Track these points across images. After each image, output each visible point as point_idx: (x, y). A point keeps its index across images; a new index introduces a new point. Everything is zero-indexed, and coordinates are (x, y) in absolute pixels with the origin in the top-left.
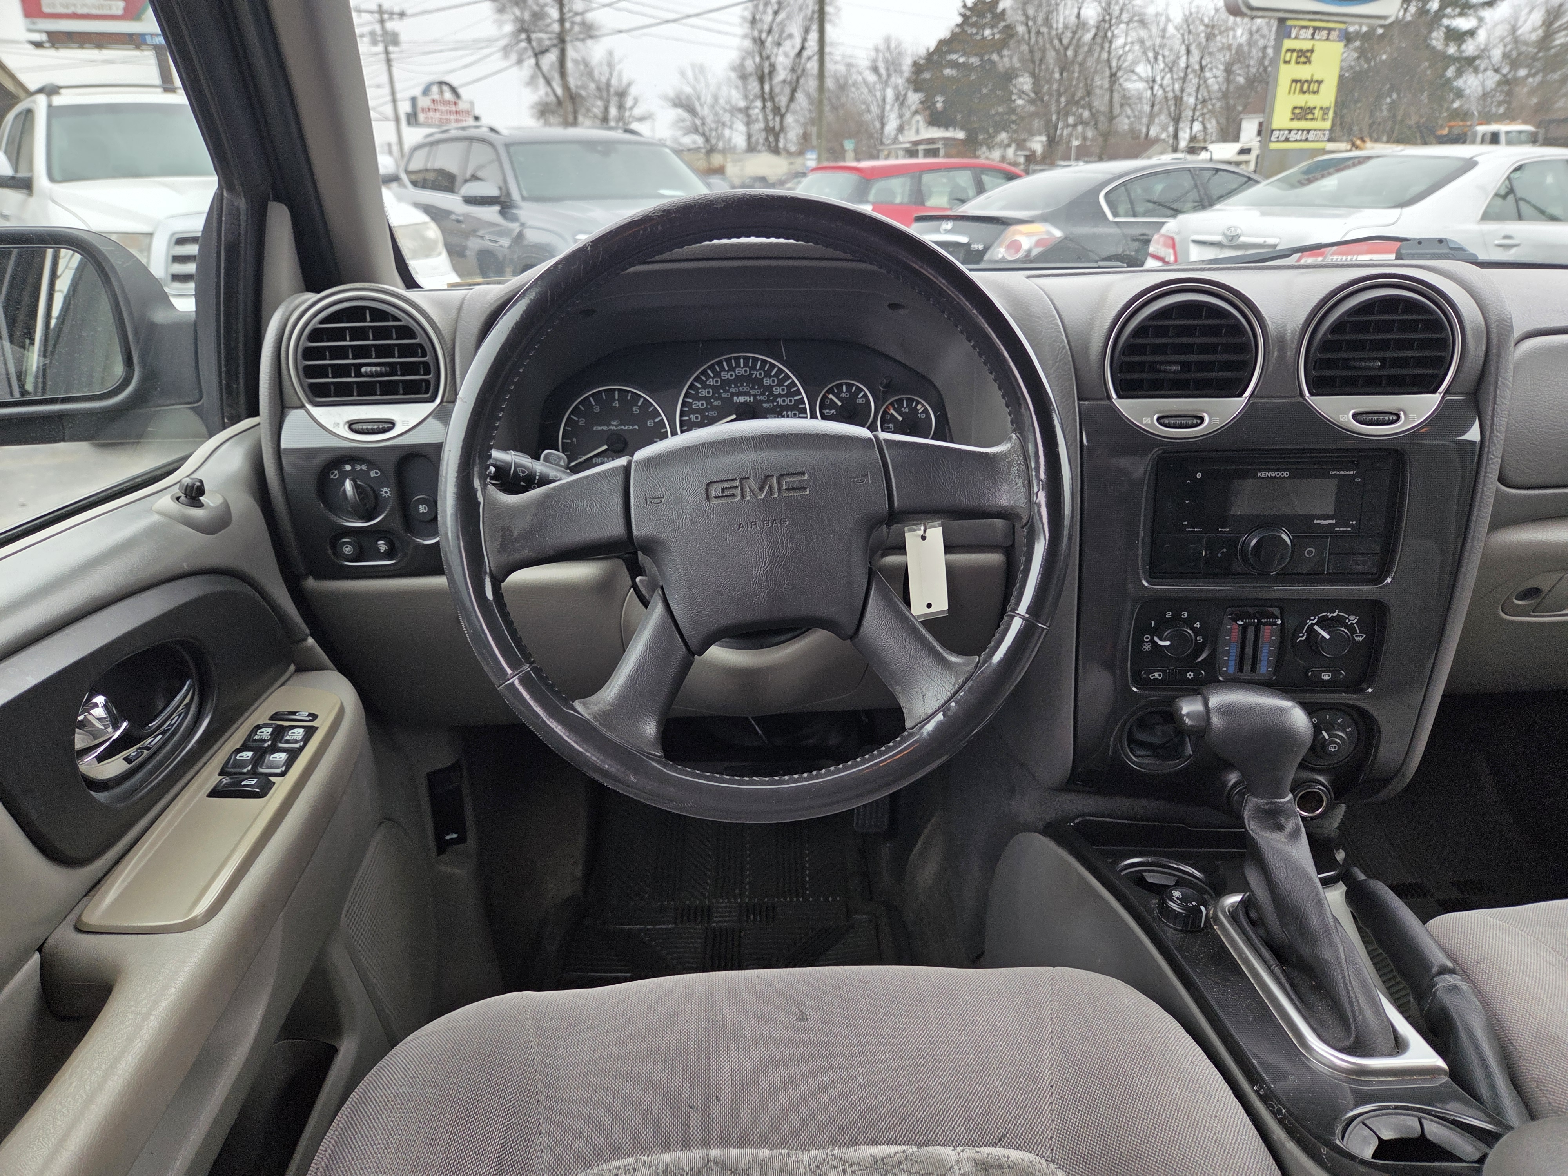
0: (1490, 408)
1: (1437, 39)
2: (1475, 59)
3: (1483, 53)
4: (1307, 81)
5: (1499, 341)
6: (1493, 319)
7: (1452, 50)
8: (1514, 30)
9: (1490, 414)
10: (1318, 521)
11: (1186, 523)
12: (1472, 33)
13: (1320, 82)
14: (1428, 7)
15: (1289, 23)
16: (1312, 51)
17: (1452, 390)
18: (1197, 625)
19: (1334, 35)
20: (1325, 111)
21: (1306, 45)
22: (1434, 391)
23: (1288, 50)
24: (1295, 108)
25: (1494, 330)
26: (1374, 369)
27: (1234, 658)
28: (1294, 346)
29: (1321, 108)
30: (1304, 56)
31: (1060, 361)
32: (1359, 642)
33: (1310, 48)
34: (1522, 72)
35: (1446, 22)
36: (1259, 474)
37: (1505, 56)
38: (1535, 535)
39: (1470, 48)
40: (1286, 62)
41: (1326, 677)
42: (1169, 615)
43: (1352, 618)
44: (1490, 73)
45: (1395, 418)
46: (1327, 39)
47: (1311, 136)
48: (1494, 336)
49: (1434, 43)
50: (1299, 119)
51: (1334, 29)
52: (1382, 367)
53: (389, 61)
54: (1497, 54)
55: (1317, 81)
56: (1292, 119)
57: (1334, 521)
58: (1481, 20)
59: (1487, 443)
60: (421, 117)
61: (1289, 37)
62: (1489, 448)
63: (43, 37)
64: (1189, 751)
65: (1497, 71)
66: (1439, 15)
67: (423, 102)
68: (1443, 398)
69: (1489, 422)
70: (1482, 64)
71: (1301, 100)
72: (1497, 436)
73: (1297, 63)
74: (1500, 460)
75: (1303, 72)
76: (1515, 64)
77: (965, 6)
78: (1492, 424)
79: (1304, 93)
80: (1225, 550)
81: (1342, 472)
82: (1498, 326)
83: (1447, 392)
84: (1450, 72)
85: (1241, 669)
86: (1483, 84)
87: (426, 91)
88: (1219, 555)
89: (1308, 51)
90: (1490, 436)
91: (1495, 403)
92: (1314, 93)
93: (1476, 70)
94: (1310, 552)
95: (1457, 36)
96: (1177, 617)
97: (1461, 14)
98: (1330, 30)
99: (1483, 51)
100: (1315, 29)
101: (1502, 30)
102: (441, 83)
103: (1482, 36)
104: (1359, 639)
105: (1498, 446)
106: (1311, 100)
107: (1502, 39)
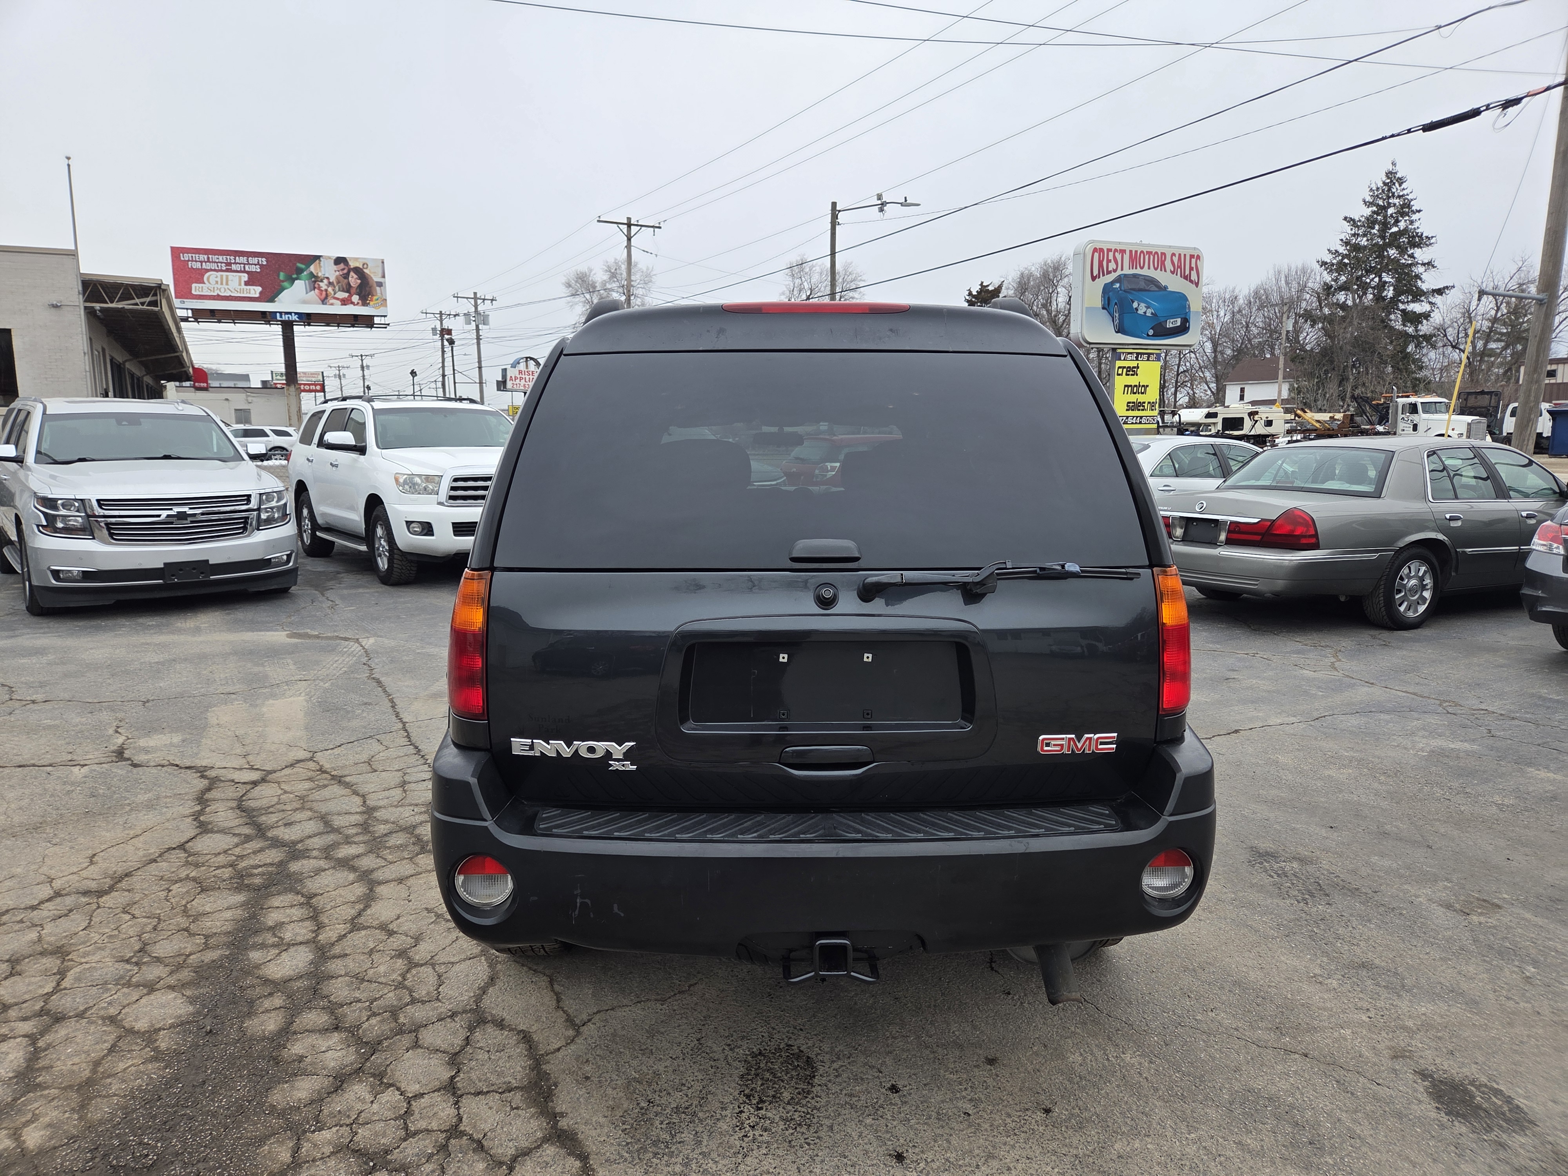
1: (1396, 321)
2: (1431, 336)
3: (1442, 329)
4: (1136, 386)
7: (1410, 330)
12: (1427, 316)
13: (1146, 387)
14: (1384, 294)
15: (1119, 351)
16: (1137, 368)
19: (1152, 357)
20: (1152, 405)
21: (1133, 364)
23: (1119, 367)
24: (1129, 403)
29: (1149, 403)
30: (1132, 371)
33: (1135, 365)
35: (1401, 306)
39: (1425, 328)
40: (1118, 375)
46: (1148, 360)
47: (1143, 420)
49: (1393, 323)
50: (1133, 410)
51: (1153, 354)
53: (478, 338)
55: (1143, 386)
56: (1127, 410)
58: (1433, 305)
60: (509, 385)
61: (1120, 359)
63: (190, 314)
66: (1395, 301)
67: (511, 373)
70: (1439, 341)
71: (1133, 398)
73: (1127, 375)
75: (1132, 380)
77: (970, 294)
79: (1135, 393)
84: (1411, 348)
87: (514, 366)
89: (1134, 367)
92: (1142, 393)
93: (1435, 346)
95: (1415, 319)
97: (1413, 301)
98: (1149, 354)
99: (1439, 329)
100: (1138, 354)
101: (1455, 313)
102: (528, 359)
103: (1437, 318)
106: (1141, 398)
107: (1456, 320)
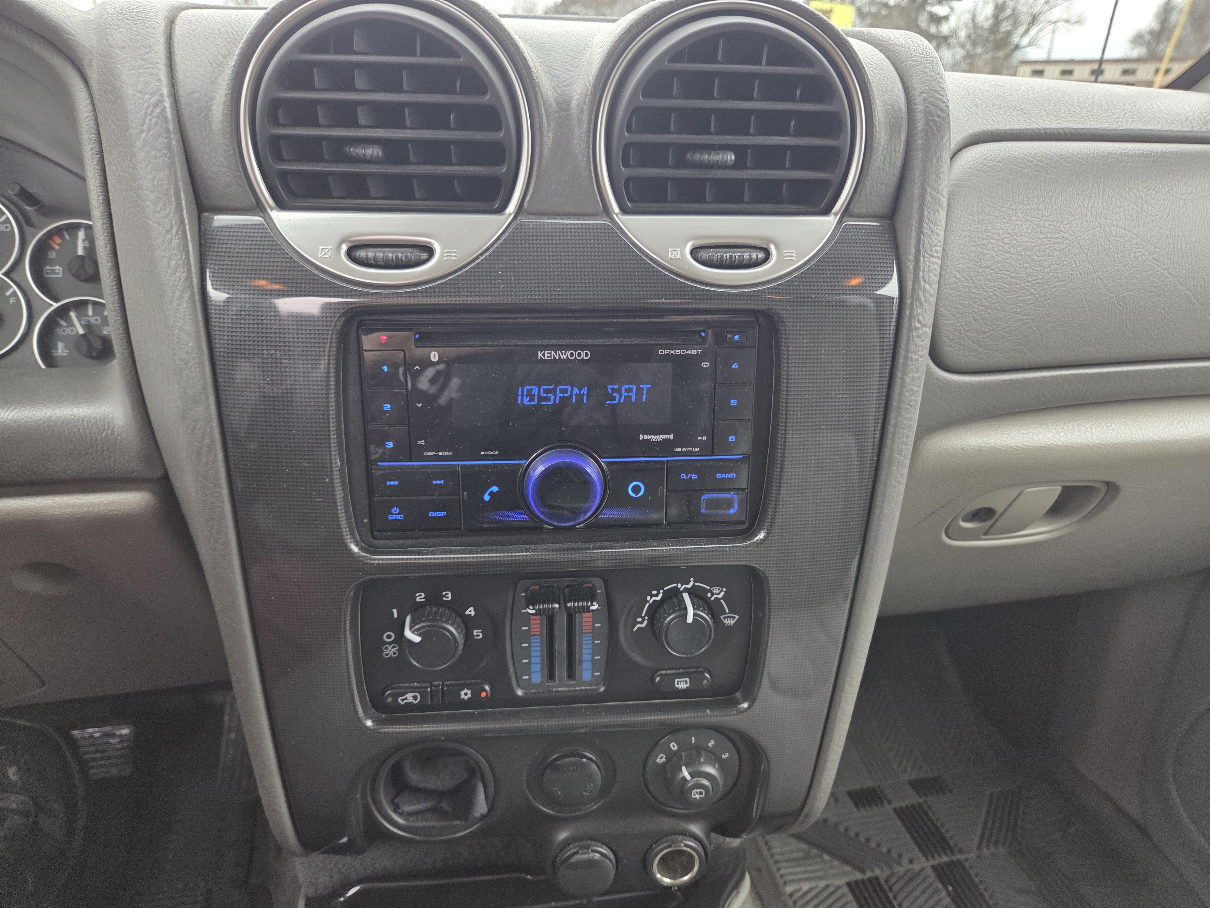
0: (913, 242)
2: (948, 37)
3: (954, 33)
5: (927, 123)
6: (918, 87)
8: (974, 18)
9: (913, 251)
10: (646, 437)
11: (422, 442)
12: (946, 18)
16: (831, 11)
17: (855, 209)
18: (471, 611)
22: (826, 212)
25: (920, 107)
26: (723, 166)
27: (538, 660)
28: (585, 118)
31: (149, 129)
32: (729, 627)
33: (829, 9)
34: (979, 50)
35: (928, 8)
36: (540, 355)
37: (969, 36)
38: (985, 439)
39: (945, 28)
41: (682, 684)
42: (420, 597)
43: (716, 590)
44: (958, 49)
45: (761, 255)
48: (920, 117)
52: (739, 165)
54: (963, 34)
57: (671, 437)
58: (952, 9)
59: (909, 302)
62: (912, 309)
64: (481, 806)
65: (963, 46)
68: (840, 222)
69: (911, 266)
70: (953, 41)
72: (924, 290)
74: (929, 331)
76: (974, 44)
78: (917, 267)
80: (495, 489)
81: (678, 352)
82: (925, 100)
83: (847, 212)
85: (551, 676)
86: (953, 57)
88: (487, 497)
90: (914, 289)
91: (920, 232)
93: (949, 46)
94: (636, 489)
95: (936, 20)
96: (434, 599)
99: (953, 32)
101: (967, 17)
103: (953, 21)
104: (730, 622)
105: (926, 305)
107: (966, 24)
